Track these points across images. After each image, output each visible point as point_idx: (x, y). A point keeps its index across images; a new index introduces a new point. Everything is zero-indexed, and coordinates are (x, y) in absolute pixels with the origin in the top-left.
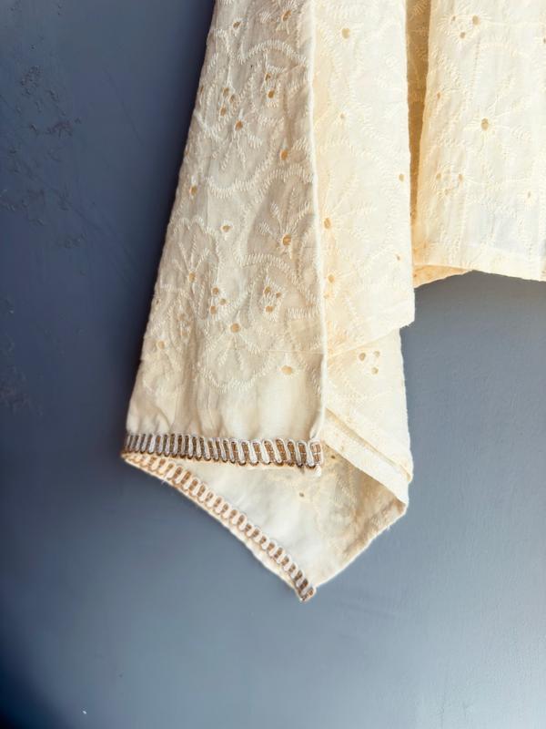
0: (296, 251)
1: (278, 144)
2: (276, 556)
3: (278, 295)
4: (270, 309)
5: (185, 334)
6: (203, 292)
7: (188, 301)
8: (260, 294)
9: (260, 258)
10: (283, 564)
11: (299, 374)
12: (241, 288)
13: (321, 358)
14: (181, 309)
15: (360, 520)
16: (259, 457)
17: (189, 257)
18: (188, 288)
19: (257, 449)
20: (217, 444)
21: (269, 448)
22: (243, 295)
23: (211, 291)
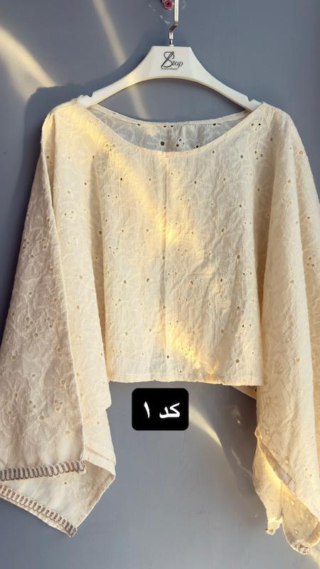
0: (68, 386)
1: (55, 345)
2: (55, 518)
3: (61, 403)
4: (58, 409)
5: (12, 421)
6: (22, 402)
7: (13, 406)
8: (52, 403)
9: (51, 388)
10: (59, 521)
11: (72, 433)
12: (43, 400)
13: (82, 427)
14: (9, 409)
15: (94, 488)
16: (58, 471)
17: (13, 387)
18: (13, 400)
19: (57, 468)
20: (37, 469)
21: (63, 466)
22: (44, 404)
23: (27, 402)
